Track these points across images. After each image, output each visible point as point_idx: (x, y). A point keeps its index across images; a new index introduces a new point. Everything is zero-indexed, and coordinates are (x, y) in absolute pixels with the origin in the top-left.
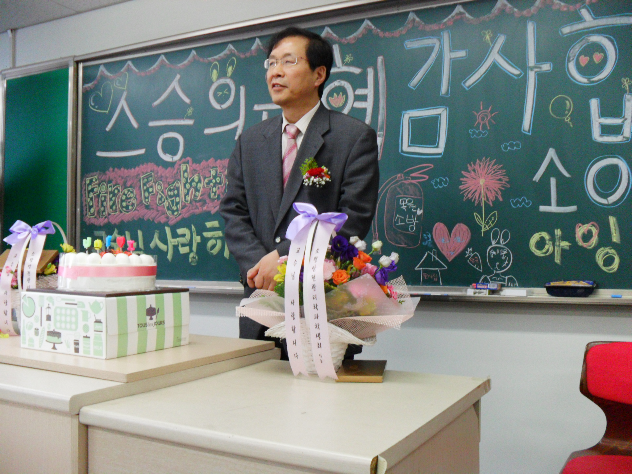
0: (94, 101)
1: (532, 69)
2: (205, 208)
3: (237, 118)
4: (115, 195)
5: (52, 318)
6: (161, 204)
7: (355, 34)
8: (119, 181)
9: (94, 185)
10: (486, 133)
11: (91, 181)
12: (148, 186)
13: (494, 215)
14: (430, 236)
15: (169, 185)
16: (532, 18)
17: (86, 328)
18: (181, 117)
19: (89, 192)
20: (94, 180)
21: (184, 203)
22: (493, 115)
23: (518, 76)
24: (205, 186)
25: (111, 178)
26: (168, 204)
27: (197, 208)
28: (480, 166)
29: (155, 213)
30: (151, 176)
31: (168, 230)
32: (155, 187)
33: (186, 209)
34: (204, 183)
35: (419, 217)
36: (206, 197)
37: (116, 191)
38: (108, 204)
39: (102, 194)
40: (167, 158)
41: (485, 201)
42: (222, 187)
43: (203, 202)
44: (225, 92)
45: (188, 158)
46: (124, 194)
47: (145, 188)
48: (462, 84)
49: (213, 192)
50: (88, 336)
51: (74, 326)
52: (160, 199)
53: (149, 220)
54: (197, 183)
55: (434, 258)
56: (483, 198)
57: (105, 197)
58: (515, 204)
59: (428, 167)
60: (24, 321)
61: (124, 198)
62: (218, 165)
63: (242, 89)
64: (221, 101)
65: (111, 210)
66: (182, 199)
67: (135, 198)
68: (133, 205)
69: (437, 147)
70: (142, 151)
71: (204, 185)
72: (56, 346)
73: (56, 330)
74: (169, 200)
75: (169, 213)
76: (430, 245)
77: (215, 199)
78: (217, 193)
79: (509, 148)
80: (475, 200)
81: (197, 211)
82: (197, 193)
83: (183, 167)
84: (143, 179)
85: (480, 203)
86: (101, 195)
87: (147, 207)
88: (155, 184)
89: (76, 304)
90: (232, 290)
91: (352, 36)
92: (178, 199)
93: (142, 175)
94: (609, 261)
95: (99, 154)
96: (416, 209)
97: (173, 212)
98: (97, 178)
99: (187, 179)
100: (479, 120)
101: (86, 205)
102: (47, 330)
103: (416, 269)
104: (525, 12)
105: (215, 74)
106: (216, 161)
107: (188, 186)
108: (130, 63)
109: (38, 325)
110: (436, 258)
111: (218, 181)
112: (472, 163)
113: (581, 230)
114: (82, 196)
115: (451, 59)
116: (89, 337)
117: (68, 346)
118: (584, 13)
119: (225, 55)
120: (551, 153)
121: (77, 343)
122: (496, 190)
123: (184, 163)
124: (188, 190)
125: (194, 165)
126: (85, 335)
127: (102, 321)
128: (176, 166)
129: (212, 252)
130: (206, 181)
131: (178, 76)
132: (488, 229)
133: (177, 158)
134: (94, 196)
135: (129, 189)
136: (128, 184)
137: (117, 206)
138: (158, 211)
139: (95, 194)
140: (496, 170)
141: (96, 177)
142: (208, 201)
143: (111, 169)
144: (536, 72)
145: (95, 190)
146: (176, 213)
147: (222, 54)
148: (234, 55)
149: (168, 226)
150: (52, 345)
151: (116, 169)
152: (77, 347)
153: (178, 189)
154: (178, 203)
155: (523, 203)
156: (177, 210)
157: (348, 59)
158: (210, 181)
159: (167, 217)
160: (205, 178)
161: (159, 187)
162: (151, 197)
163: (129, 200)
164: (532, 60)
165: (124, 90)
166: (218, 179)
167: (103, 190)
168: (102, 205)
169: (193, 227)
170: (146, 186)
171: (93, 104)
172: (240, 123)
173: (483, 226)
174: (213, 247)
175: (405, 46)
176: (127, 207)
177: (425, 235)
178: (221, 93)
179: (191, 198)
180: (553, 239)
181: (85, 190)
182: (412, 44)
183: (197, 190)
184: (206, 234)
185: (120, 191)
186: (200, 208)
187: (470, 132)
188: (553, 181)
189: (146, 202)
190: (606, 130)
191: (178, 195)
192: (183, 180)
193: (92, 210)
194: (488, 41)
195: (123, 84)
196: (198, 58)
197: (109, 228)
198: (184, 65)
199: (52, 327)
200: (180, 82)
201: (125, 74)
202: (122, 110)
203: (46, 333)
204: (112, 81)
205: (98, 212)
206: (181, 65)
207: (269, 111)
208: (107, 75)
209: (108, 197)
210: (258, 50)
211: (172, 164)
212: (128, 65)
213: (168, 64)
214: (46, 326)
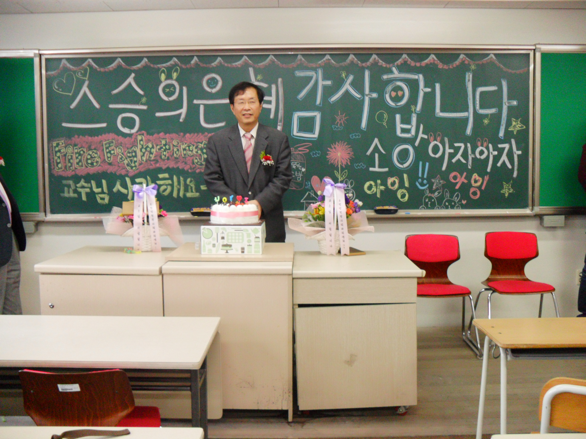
0: (57, 85)
1: (367, 95)
2: (158, 165)
3: (181, 107)
4: (80, 155)
5: (225, 238)
6: (122, 161)
7: (264, 63)
8: (84, 145)
9: (62, 147)
10: (341, 128)
11: (58, 144)
12: (110, 149)
13: (346, 172)
14: (309, 183)
15: (128, 149)
16: (367, 68)
17: (249, 241)
18: (137, 103)
19: (56, 152)
20: (61, 144)
21: (141, 161)
22: (345, 118)
23: (359, 98)
24: (157, 150)
25: (76, 143)
26: (127, 162)
27: (151, 165)
28: (338, 145)
29: (117, 168)
30: (113, 142)
31: (128, 180)
32: (116, 150)
33: (142, 166)
34: (156, 149)
35: (303, 173)
36: (158, 158)
37: (82, 152)
38: (75, 161)
39: (69, 154)
40: (126, 131)
41: (341, 165)
42: (171, 152)
43: (156, 161)
44: (171, 89)
45: (143, 132)
46: (89, 154)
47: (108, 150)
48: (329, 100)
49: (163, 155)
50: (250, 244)
51: (241, 241)
52: (121, 159)
53: (111, 173)
54: (151, 149)
55: (312, 195)
56: (340, 163)
57: (72, 156)
58: (357, 167)
59: (308, 145)
60: (204, 241)
61: (89, 157)
62: (166, 138)
63: (185, 89)
64: (168, 95)
65: (78, 166)
66: (139, 159)
67: (99, 157)
68: (97, 162)
69: (314, 134)
70: (104, 125)
71: (156, 150)
72: (228, 251)
73: (228, 244)
74: (129, 159)
75: (129, 168)
76: (310, 188)
77: (165, 159)
78: (167, 156)
79: (354, 137)
80: (335, 164)
81: (151, 167)
82: (151, 155)
83: (139, 138)
84: (106, 144)
85: (338, 166)
86: (67, 154)
87: (110, 164)
88: (116, 148)
89: (242, 230)
90: (185, 218)
91: (261, 64)
92: (135, 159)
93: (104, 142)
94: (403, 196)
95: (64, 125)
96: (302, 168)
97: (132, 167)
98: (63, 142)
99: (142, 146)
100: (338, 120)
101: (54, 162)
102: (222, 244)
103: (302, 201)
104: (364, 64)
105: (163, 77)
106: (165, 135)
107: (143, 150)
108: (90, 60)
109: (215, 242)
110: (313, 196)
111: (167, 148)
112: (334, 144)
113: (390, 181)
114: (49, 154)
115: (322, 85)
116: (251, 245)
117: (237, 250)
118: (394, 69)
119: (171, 64)
120: (376, 141)
121: (243, 249)
122: (347, 159)
123: (140, 135)
124: (144, 153)
125: (148, 137)
126: (248, 244)
127: (259, 237)
128: (133, 137)
129: (164, 193)
130: (158, 147)
131: (133, 75)
132: (342, 179)
133: (134, 131)
134: (62, 155)
135: (93, 151)
136: (93, 147)
137: (83, 162)
138: (119, 166)
139: (62, 154)
140: (347, 148)
141: (63, 141)
142: (160, 160)
143: (76, 136)
144: (369, 97)
145: (62, 151)
146: (134, 168)
147: (168, 64)
148: (178, 65)
149: (128, 176)
150: (225, 251)
151: (81, 137)
152: (243, 250)
153: (135, 152)
154: (135, 162)
155: (361, 166)
156: (135, 166)
157: (259, 77)
158: (161, 148)
159: (127, 171)
160: (157, 145)
161: (120, 150)
162: (113, 157)
163: (94, 159)
164: (367, 90)
165: (85, 80)
166: (167, 147)
167: (69, 151)
168: (69, 162)
169: (148, 178)
170: (108, 149)
171: (57, 87)
172: (183, 111)
173: (339, 178)
174: (165, 190)
175: (295, 74)
176: (92, 164)
177: (306, 183)
178: (168, 90)
179: (146, 157)
180: (376, 185)
181: (53, 150)
182: (299, 74)
183: (151, 153)
184: (159, 182)
185: (86, 152)
186: (153, 165)
187: (333, 126)
188: (377, 155)
189: (108, 160)
190: (403, 131)
191: (136, 156)
192: (139, 146)
193: (60, 166)
194: (344, 77)
195: (84, 75)
196: (149, 64)
197: (77, 179)
198: (138, 67)
199: (225, 242)
200: (135, 79)
201: (87, 69)
202: (85, 94)
203: (221, 246)
204: (75, 72)
205: (66, 167)
206: (135, 67)
207: (205, 105)
208: (69, 67)
209: (74, 156)
210: (196, 64)
211: (130, 135)
212: (89, 62)
213: (124, 65)
214: (221, 242)
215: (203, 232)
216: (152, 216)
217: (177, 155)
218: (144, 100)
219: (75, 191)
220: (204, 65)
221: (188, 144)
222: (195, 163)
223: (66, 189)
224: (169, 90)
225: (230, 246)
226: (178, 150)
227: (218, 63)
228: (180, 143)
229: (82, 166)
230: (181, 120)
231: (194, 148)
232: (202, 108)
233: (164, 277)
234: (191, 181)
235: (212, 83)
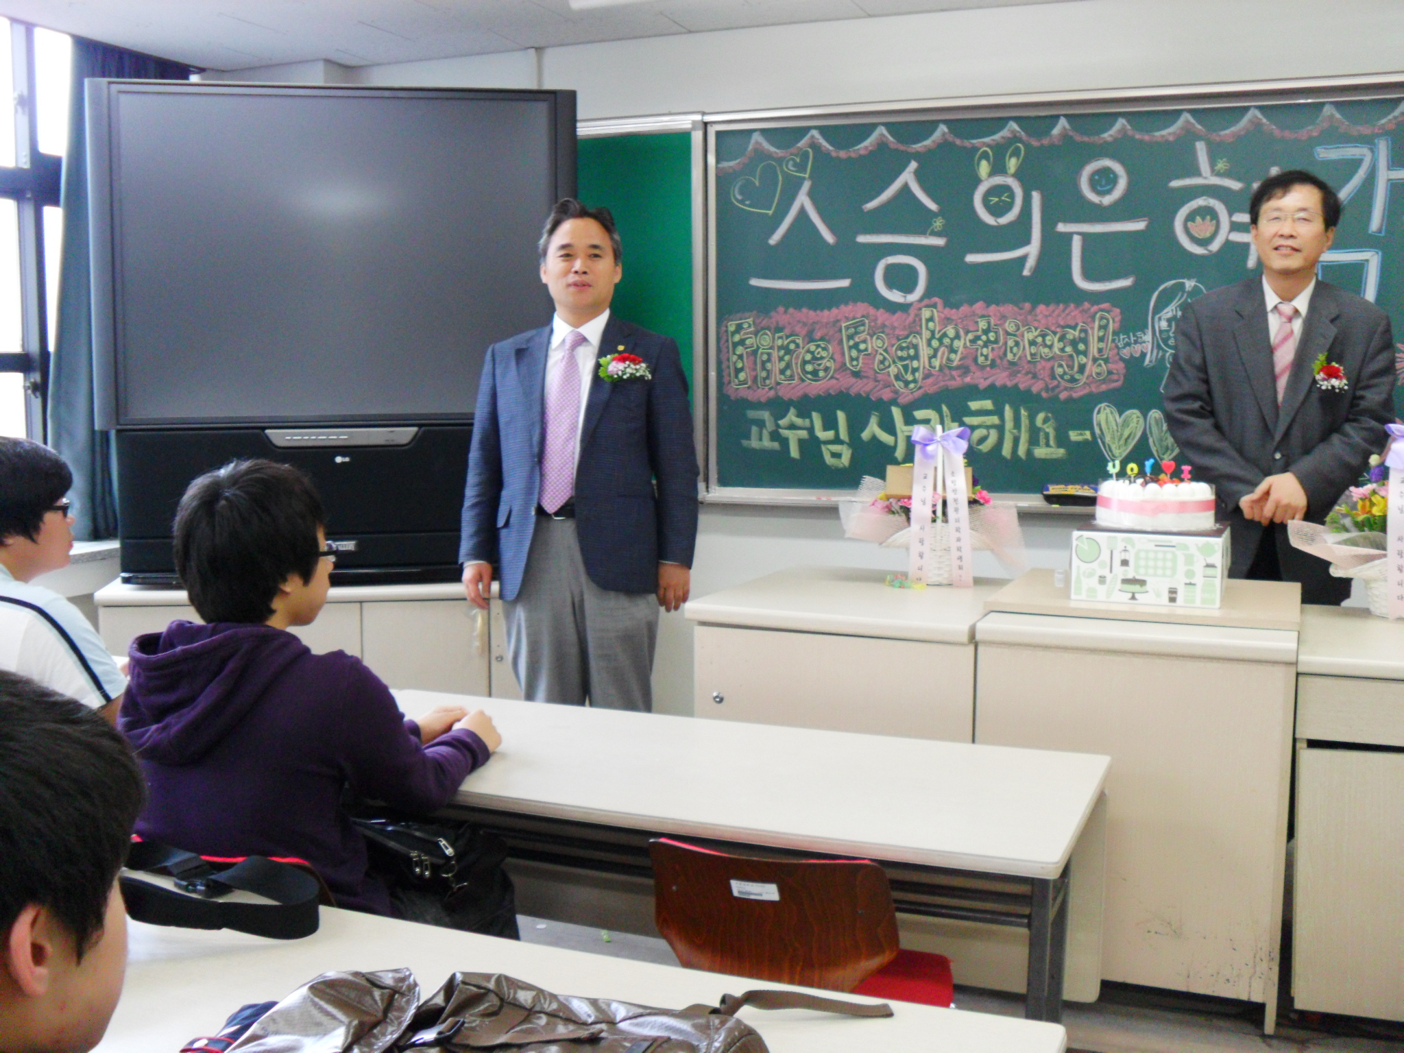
0: (741, 193)
2: (968, 380)
3: (1027, 241)
4: (788, 351)
5: (1131, 563)
6: (883, 370)
7: (1233, 129)
8: (797, 329)
9: (747, 334)
11: (739, 328)
12: (857, 340)
15: (899, 340)
17: (1190, 573)
18: (922, 232)
19: (735, 345)
20: (745, 326)
21: (929, 370)
24: (968, 344)
25: (781, 325)
26: (896, 370)
27: (953, 378)
29: (871, 385)
30: (863, 325)
31: (896, 412)
32: (872, 343)
33: (930, 380)
34: (965, 340)
36: (969, 362)
37: (792, 346)
38: (776, 366)
39: (764, 349)
40: (895, 296)
42: (1000, 348)
43: (964, 369)
44: (1003, 198)
45: (936, 299)
46: (808, 351)
47: (851, 343)
49: (982, 355)
50: (1193, 582)
51: (1168, 572)
52: (882, 362)
53: (858, 395)
54: (952, 340)
57: (769, 355)
60: (1078, 567)
61: (808, 357)
62: (991, 314)
63: (1036, 197)
64: (996, 211)
65: (782, 377)
66: (924, 362)
67: (832, 358)
68: (826, 369)
70: (845, 283)
71: (965, 344)
72: (1137, 596)
73: (1138, 577)
74: (899, 364)
75: (899, 385)
77: (986, 366)
78: (990, 357)
81: (953, 384)
82: (953, 356)
83: (926, 313)
84: (847, 328)
86: (760, 351)
87: (856, 375)
88: (872, 337)
89: (1174, 546)
90: (1030, 507)
91: (1227, 132)
92: (915, 364)
93: (844, 323)
95: (754, 282)
97: (907, 383)
98: (751, 323)
99: (933, 332)
101: (729, 367)
102: (1121, 577)
105: (984, 168)
106: (988, 307)
107: (935, 343)
108: (815, 133)
109: (1106, 572)
111: (992, 339)
114: (719, 350)
115: (1388, 180)
116: (1194, 585)
117: (1158, 595)
119: (1003, 138)
121: (1173, 592)
123: (927, 306)
124: (936, 351)
125: (947, 311)
126: (1188, 581)
127: (1216, 565)
128: (912, 311)
129: (980, 447)
130: (970, 336)
131: (913, 165)
133: (913, 297)
134: (747, 353)
135: (819, 343)
136: (818, 335)
137: (795, 370)
138: (876, 380)
139: (748, 350)
141: (750, 320)
142: (973, 368)
143: (781, 309)
145: (748, 342)
146: (912, 386)
147: (997, 137)
148: (1020, 141)
149: (897, 405)
150: (1130, 595)
151: (791, 310)
152: (1173, 595)
153: (916, 347)
154: (915, 370)
156: (915, 381)
157: (1221, 165)
158: (978, 338)
159: (896, 392)
160: (967, 332)
161: (880, 343)
162: (863, 359)
163: (820, 362)
165: (804, 179)
166: (992, 336)
167: (765, 344)
168: (764, 368)
169: (944, 408)
170: (853, 339)
171: (739, 197)
172: (1032, 250)
174: (982, 440)
175: (1316, 154)
176: (815, 373)
178: (996, 199)
179: (941, 362)
181: (727, 341)
182: (1327, 154)
183: (952, 350)
184: (967, 420)
185: (801, 345)
186: (958, 379)
189: (853, 366)
191: (916, 357)
192: (926, 334)
193: (742, 376)
195: (801, 167)
196: (951, 138)
197: (779, 407)
198: (925, 146)
199: (1130, 573)
200: (918, 174)
201: (807, 152)
202: (802, 212)
203: (1119, 581)
204: (780, 160)
205: (755, 379)
206: (918, 147)
207: (1084, 235)
208: (768, 150)
209: (775, 354)
210: (1064, 136)
211: (905, 307)
212: (813, 137)
213: (893, 143)
214: (1120, 572)
215: (1077, 545)
216: (955, 500)
217: (1015, 355)
218: (938, 223)
219: (775, 436)
220: (1086, 139)
221: (1042, 331)
222: (1057, 377)
223: (754, 429)
224: (999, 200)
225: (1142, 583)
226: (1017, 344)
227: (1119, 131)
228: (1024, 326)
229: (791, 378)
230: (1026, 273)
231: (1056, 339)
232: (1077, 244)
233: (980, 649)
234: (1045, 421)
235: (1104, 180)
